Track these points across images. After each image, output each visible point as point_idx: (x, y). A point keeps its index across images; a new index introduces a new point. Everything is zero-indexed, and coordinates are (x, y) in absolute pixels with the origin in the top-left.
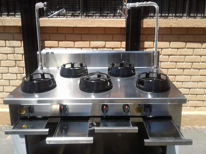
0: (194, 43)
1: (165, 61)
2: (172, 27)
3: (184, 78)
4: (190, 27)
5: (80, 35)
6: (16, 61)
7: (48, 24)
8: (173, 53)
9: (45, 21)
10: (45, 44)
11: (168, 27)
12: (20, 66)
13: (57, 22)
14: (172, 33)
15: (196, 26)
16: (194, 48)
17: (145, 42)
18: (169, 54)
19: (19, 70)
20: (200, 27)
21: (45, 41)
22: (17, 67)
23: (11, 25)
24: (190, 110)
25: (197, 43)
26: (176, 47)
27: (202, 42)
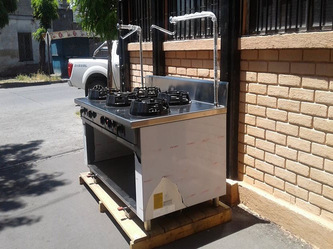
0: (313, 78)
1: (271, 106)
2: (275, 48)
3: (299, 144)
4: (300, 47)
8: (282, 94)
9: (167, 44)
10: (169, 70)
11: (270, 48)
14: (280, 59)
15: (310, 46)
16: (315, 89)
17: (247, 72)
18: (276, 95)
20: (316, 47)
24: (311, 211)
25: (320, 79)
26: (286, 83)
27: (328, 78)
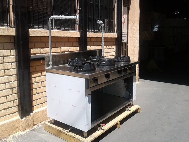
5: (55, 43)
6: (5, 70)
7: (36, 34)
9: (34, 31)
10: (32, 51)
12: (8, 74)
13: (42, 33)
19: (8, 79)
21: (31, 49)
22: (5, 76)
23: (5, 34)
